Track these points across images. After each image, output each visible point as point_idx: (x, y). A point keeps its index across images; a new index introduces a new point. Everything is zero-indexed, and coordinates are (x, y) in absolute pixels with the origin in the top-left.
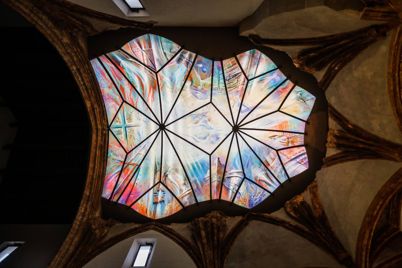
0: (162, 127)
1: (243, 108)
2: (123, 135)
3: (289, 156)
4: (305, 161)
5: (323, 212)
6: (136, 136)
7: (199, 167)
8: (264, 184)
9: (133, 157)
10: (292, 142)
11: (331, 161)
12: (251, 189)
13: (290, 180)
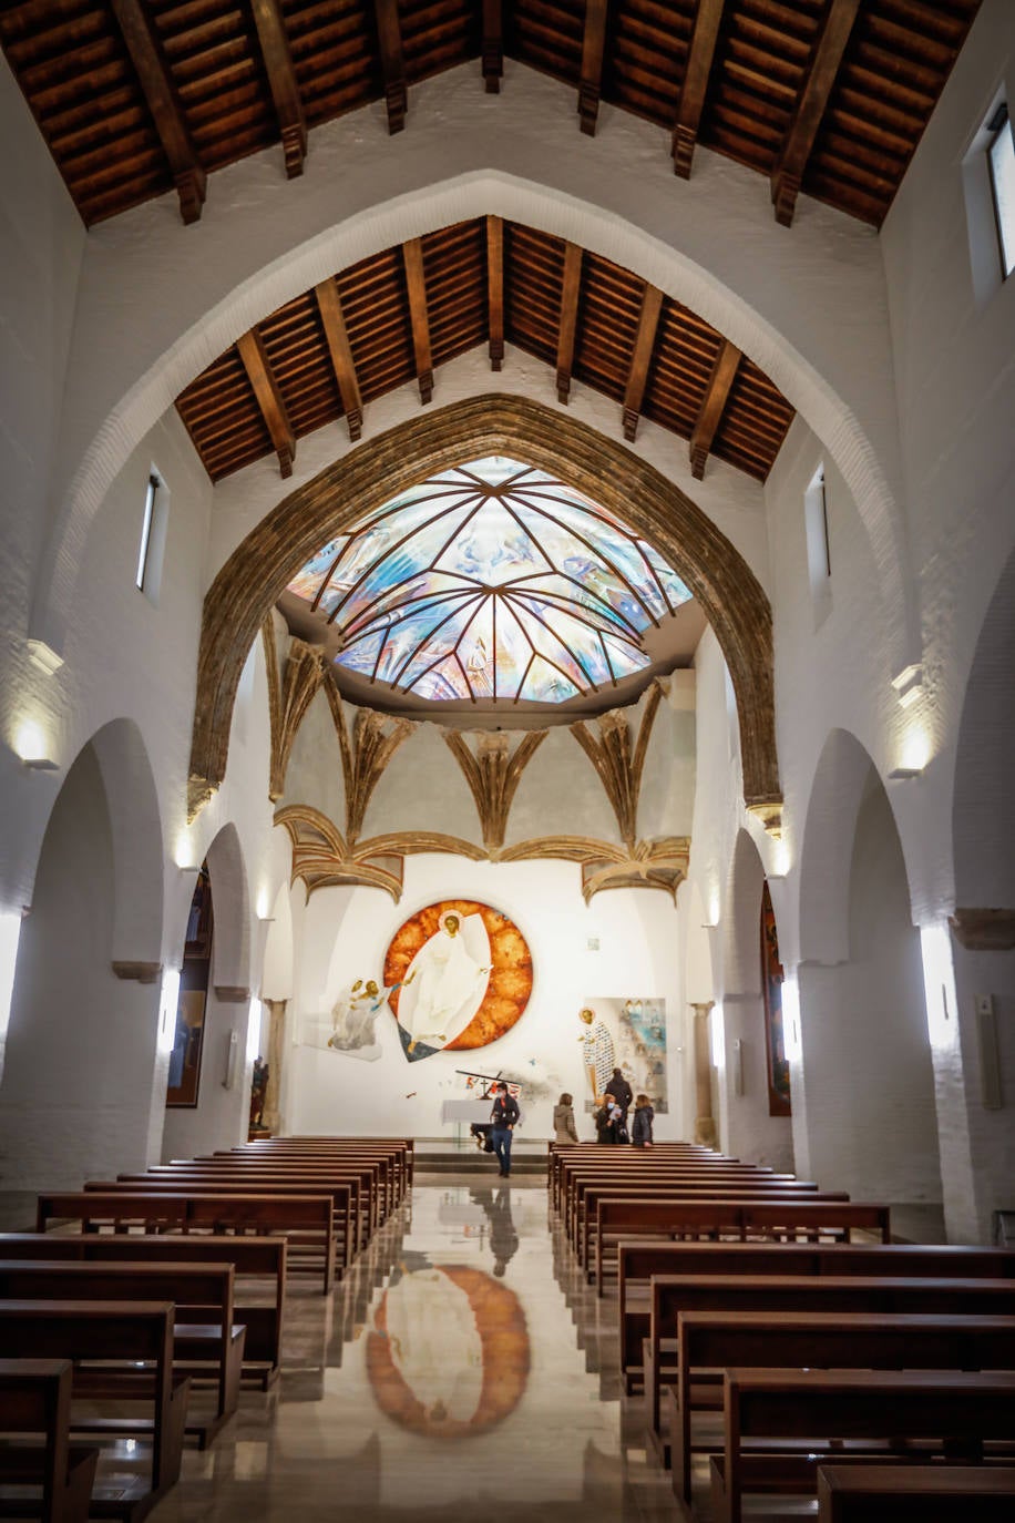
0: (495, 491)
1: (541, 605)
3: (447, 669)
4: (442, 696)
5: (380, 771)
7: (399, 570)
8: (385, 658)
10: (476, 676)
11: (455, 741)
12: (370, 643)
13: (406, 691)
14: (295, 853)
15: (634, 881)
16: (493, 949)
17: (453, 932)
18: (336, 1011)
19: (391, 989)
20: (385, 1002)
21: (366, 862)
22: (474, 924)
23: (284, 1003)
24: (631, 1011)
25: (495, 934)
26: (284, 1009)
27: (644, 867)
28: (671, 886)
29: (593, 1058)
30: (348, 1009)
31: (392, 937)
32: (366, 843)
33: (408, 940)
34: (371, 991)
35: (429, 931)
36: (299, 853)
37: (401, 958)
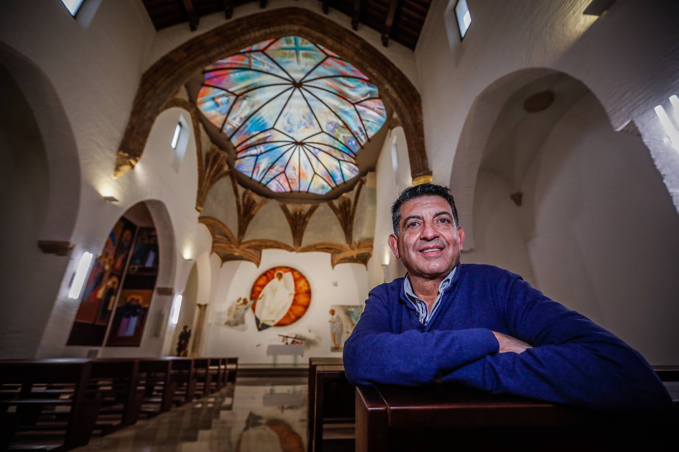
0: (297, 85)
1: (317, 150)
2: (285, 45)
3: (281, 179)
4: (279, 190)
5: (253, 216)
6: (285, 60)
7: (259, 124)
8: (256, 170)
9: (258, 58)
10: (292, 183)
11: (284, 207)
13: (265, 186)
14: (214, 242)
15: (351, 260)
17: (280, 279)
18: (230, 310)
19: (253, 301)
20: (250, 307)
21: (246, 250)
22: (288, 276)
24: (349, 310)
26: (205, 309)
27: (355, 253)
28: (365, 262)
29: (334, 329)
30: (235, 309)
31: (255, 281)
32: (246, 242)
33: (261, 282)
34: (245, 302)
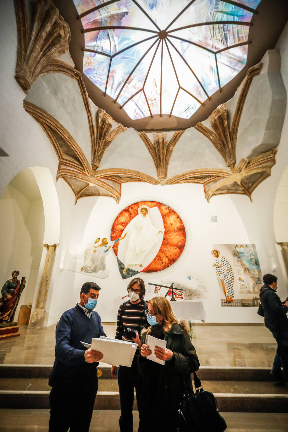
1: (186, 45)
4: (137, 116)
5: (110, 142)
8: (110, 82)
10: (153, 104)
11: (145, 137)
12: (102, 68)
13: (121, 108)
14: (60, 164)
16: (165, 222)
17: (145, 215)
18: (86, 253)
19: (114, 242)
20: (111, 248)
21: (102, 180)
22: (155, 212)
23: (55, 246)
24: (238, 250)
25: (165, 215)
26: (55, 250)
27: (238, 178)
28: (249, 192)
29: (222, 276)
30: (92, 252)
31: (115, 218)
32: (102, 170)
33: (123, 219)
34: (104, 243)
35: (133, 215)
36: (62, 164)
37: (120, 227)
